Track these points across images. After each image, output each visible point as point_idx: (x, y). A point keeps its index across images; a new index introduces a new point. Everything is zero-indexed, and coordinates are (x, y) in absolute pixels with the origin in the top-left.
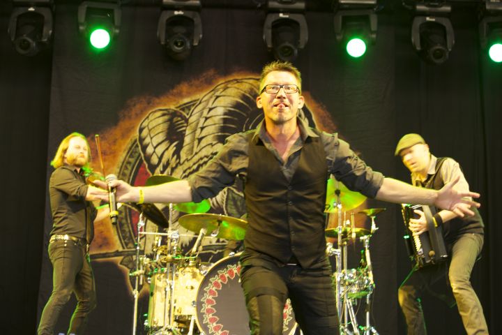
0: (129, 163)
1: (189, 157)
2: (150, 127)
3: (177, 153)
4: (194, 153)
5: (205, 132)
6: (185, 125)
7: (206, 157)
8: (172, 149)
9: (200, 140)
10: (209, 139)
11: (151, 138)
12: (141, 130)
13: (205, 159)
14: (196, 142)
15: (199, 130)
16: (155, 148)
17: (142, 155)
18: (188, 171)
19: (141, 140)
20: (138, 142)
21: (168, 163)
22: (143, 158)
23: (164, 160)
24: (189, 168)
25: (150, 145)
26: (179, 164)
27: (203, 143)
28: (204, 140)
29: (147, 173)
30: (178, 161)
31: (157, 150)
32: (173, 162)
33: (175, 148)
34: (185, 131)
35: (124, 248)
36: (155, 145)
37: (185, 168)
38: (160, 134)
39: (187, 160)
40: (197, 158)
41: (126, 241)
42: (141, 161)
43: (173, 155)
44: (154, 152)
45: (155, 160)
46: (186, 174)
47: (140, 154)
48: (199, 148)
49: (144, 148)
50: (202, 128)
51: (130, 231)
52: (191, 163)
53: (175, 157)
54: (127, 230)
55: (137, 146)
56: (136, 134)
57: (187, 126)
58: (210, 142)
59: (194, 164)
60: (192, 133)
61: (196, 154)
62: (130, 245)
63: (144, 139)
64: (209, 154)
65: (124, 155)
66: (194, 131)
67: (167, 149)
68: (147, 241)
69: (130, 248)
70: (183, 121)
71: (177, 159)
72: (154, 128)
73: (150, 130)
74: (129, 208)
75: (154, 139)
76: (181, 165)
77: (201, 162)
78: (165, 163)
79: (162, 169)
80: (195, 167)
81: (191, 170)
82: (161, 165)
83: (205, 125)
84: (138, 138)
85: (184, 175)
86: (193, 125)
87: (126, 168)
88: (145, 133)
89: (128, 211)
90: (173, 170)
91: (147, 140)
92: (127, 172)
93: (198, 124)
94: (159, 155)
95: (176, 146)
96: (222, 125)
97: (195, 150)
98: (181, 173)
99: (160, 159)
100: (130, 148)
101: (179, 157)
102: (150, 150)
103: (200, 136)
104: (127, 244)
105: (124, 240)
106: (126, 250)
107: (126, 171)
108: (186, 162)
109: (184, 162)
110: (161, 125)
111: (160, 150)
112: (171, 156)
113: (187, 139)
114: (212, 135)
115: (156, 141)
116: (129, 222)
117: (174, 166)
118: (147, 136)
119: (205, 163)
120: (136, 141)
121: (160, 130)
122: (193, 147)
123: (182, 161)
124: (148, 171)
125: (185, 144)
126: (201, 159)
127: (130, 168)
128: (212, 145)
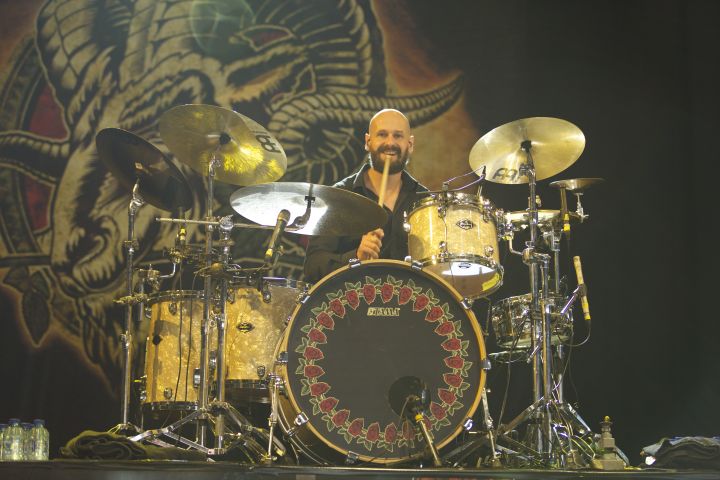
0: (19, 85)
1: (137, 78)
2: (60, 16)
3: (113, 68)
4: (146, 70)
5: (165, 32)
6: (129, 14)
7: (169, 78)
8: (103, 61)
9: (157, 45)
10: (175, 45)
11: (62, 38)
12: (41, 23)
13: (168, 83)
14: (149, 49)
15: (154, 27)
16: (70, 57)
17: (45, 69)
18: (135, 105)
19: (43, 41)
20: (36, 45)
21: (96, 87)
22: (47, 77)
23: (88, 81)
24: (137, 98)
25: (61, 51)
26: (116, 90)
27: (163, 52)
28: (164, 46)
29: (54, 107)
30: (115, 84)
31: (73, 62)
32: (106, 85)
33: (108, 59)
34: (128, 25)
35: (10, 251)
36: (69, 51)
37: (128, 99)
38: (80, 31)
39: (133, 83)
40: (150, 79)
41: (14, 237)
42: (43, 83)
43: (106, 72)
44: (69, 65)
45: (70, 80)
46: (132, 109)
47: (40, 70)
48: (155, 61)
49: (49, 56)
50: (161, 23)
51: (22, 219)
52: (139, 90)
53: (109, 77)
54: (17, 215)
55: (35, 53)
56: (33, 30)
57: (131, 18)
58: (177, 51)
59: (146, 91)
60: (141, 31)
61: (150, 71)
62: (24, 246)
63: (48, 40)
64: (175, 72)
65: (9, 70)
66: (145, 29)
67: (93, 60)
68: (57, 238)
69: (24, 251)
70: (124, 8)
71: (112, 81)
72: (67, 18)
73: (59, 23)
74: (20, 173)
75: (67, 40)
76: (121, 91)
77: (159, 88)
78: (91, 88)
79: (83, 99)
80: (148, 97)
81: (141, 102)
82: (82, 90)
83: (166, 17)
84: (35, 37)
85: (127, 111)
86: (143, 15)
87: (14, 96)
88: (50, 26)
89: (17, 179)
90: (105, 100)
91: (55, 42)
92: (16, 103)
93: (152, 14)
94: (78, 71)
95: (110, 54)
96: (199, 18)
97: (148, 64)
98: (122, 107)
99: (80, 77)
100: (21, 57)
101: (116, 77)
102: (59, 60)
103: (157, 39)
104: (16, 244)
105: (11, 234)
106: (15, 254)
107: (13, 102)
108: (131, 88)
109: (126, 88)
110: (82, 13)
111: (79, 61)
112: (101, 74)
113: (133, 43)
114: (180, 39)
115: (71, 43)
116: (20, 199)
117: (107, 92)
118: (53, 35)
119: (168, 90)
120: (31, 43)
121: (78, 24)
122: (143, 59)
123: (123, 84)
124: (56, 101)
125: (128, 52)
126: (160, 81)
127: (20, 95)
128: (180, 56)
